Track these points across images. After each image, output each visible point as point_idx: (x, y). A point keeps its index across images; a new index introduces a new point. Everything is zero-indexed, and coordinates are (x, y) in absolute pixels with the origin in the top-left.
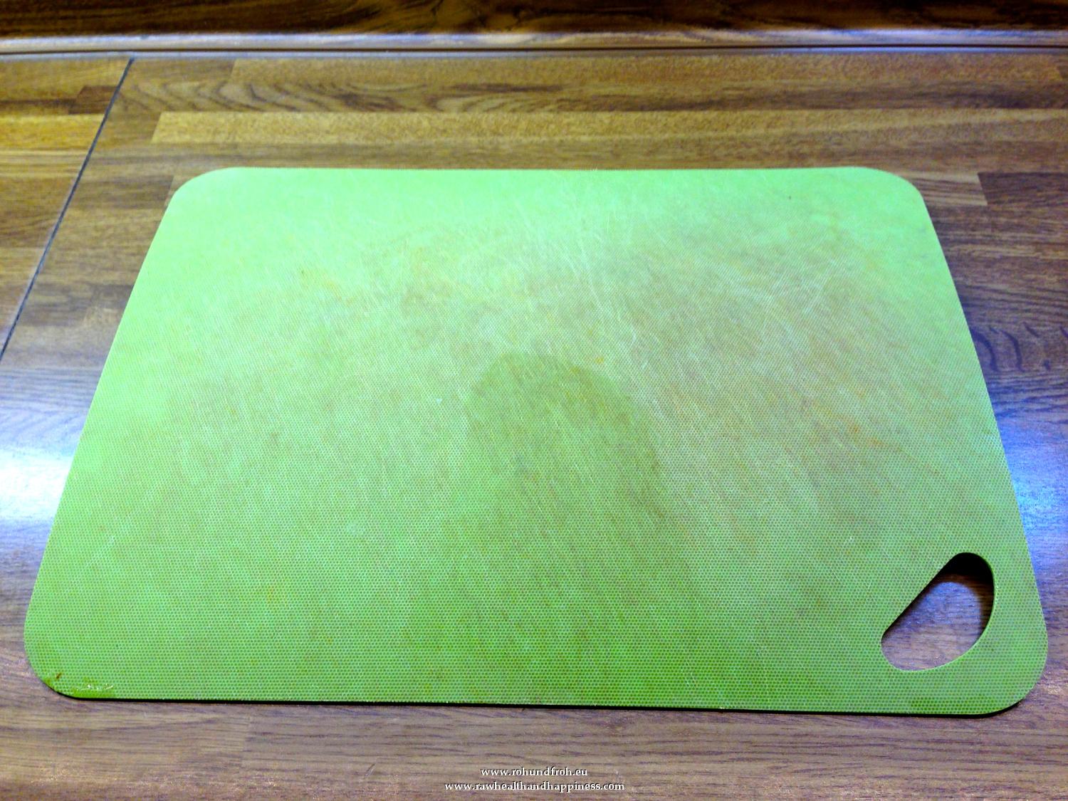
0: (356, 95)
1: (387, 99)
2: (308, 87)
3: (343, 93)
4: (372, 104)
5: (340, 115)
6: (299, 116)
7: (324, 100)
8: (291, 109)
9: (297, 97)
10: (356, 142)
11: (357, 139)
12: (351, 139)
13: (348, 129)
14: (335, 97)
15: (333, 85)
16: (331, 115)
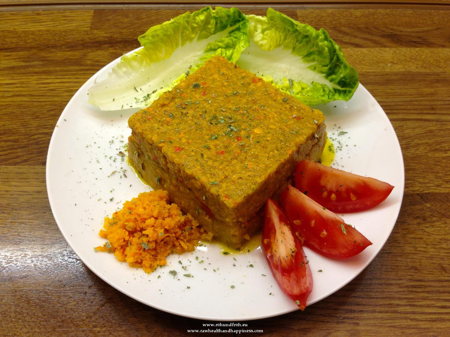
0: (396, 35)
1: (419, 38)
2: (359, 29)
3: (387, 34)
4: (412, 42)
5: (395, 49)
6: (365, 50)
7: (377, 39)
8: (357, 46)
9: (355, 37)
10: (418, 70)
11: (417, 68)
12: (413, 68)
13: (406, 60)
14: (383, 36)
15: (377, 28)
16: (387, 49)
